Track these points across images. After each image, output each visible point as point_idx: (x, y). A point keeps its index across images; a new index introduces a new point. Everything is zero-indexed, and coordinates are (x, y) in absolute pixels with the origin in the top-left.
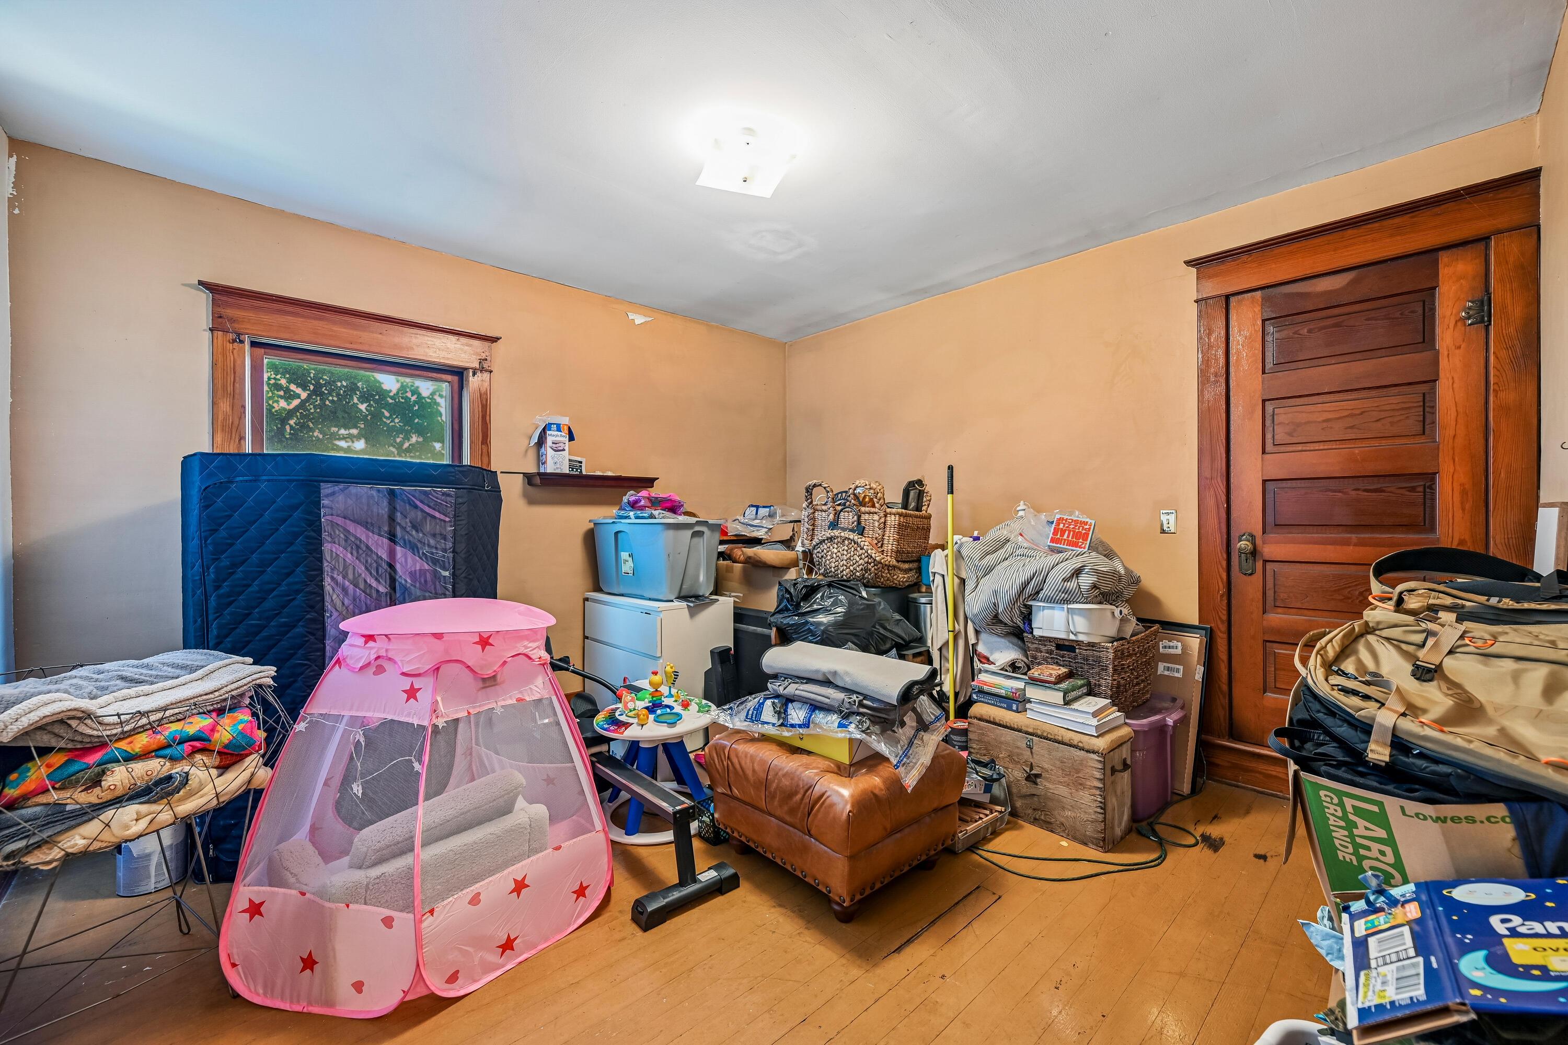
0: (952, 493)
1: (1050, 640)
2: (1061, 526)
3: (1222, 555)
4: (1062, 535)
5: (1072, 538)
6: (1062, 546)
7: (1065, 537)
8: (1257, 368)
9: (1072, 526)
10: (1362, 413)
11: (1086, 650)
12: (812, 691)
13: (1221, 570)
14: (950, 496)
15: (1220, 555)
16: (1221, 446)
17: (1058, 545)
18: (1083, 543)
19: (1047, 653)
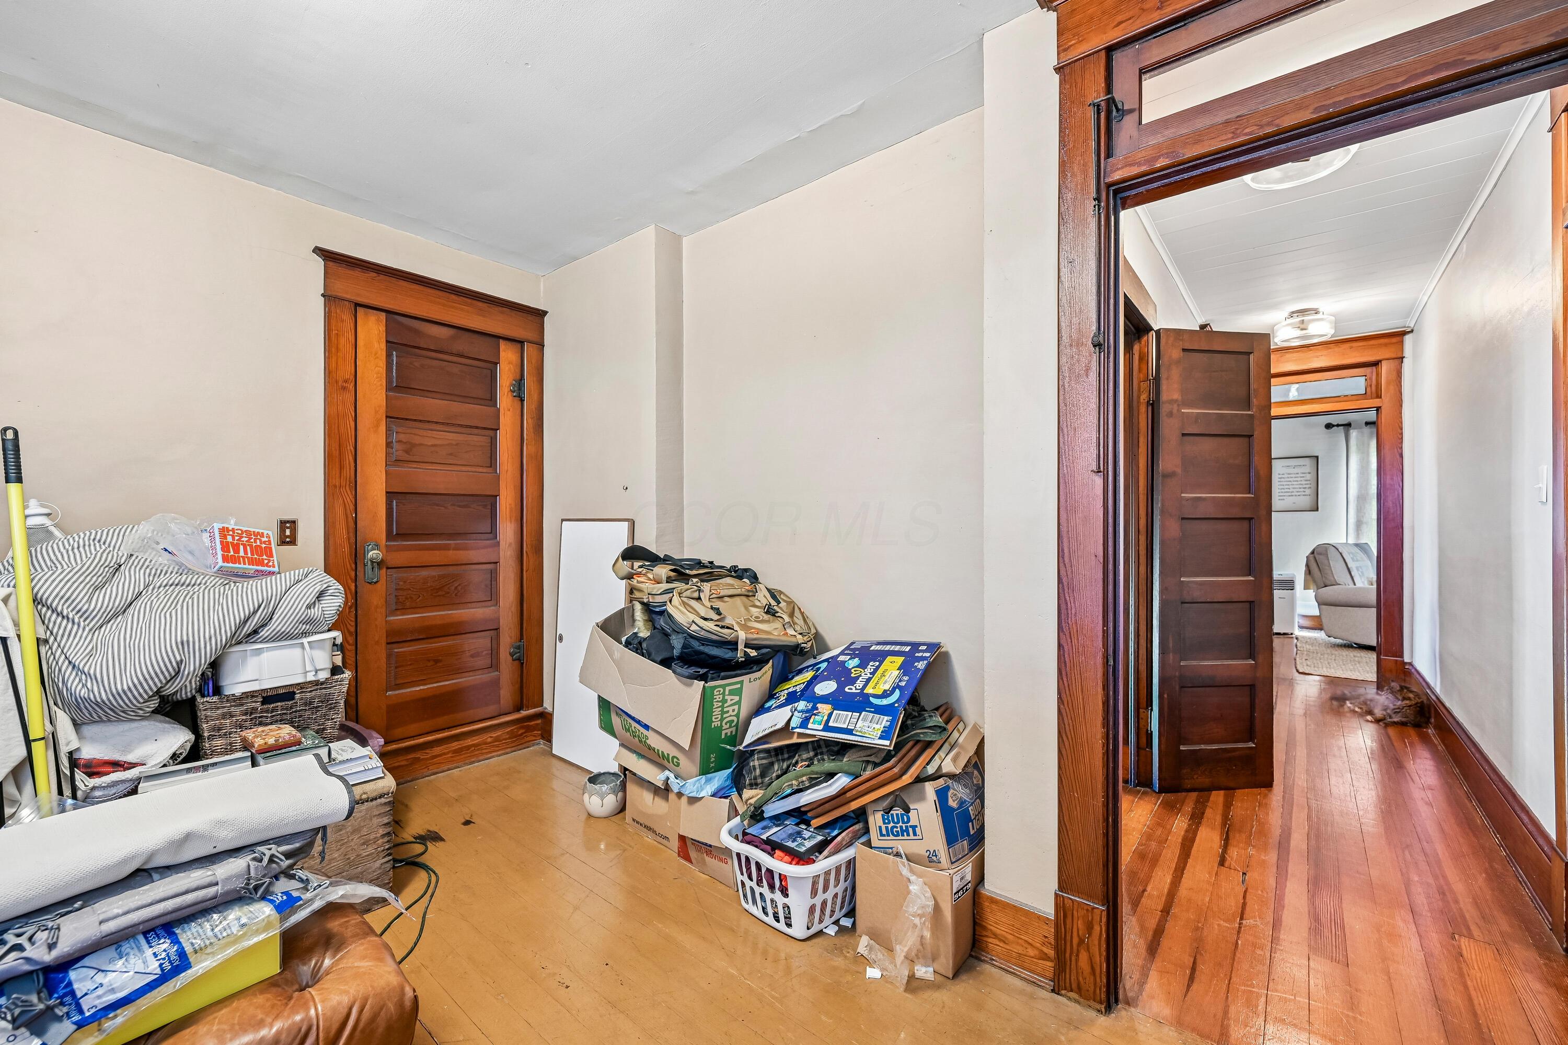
0: (19, 480)
1: (251, 695)
2: (229, 539)
3: (351, 566)
4: (237, 551)
5: (252, 554)
6: (242, 566)
7: (242, 553)
8: (381, 385)
9: (245, 539)
10: (457, 444)
11: (311, 691)
12: (140, 903)
13: (350, 581)
14: (14, 488)
15: (348, 566)
16: (350, 454)
17: (237, 565)
18: (269, 561)
19: (246, 714)
